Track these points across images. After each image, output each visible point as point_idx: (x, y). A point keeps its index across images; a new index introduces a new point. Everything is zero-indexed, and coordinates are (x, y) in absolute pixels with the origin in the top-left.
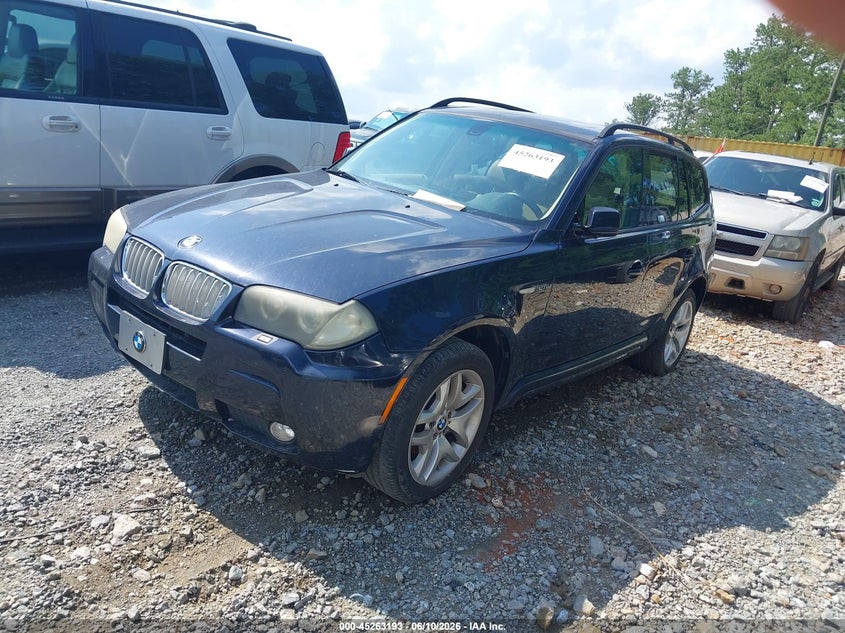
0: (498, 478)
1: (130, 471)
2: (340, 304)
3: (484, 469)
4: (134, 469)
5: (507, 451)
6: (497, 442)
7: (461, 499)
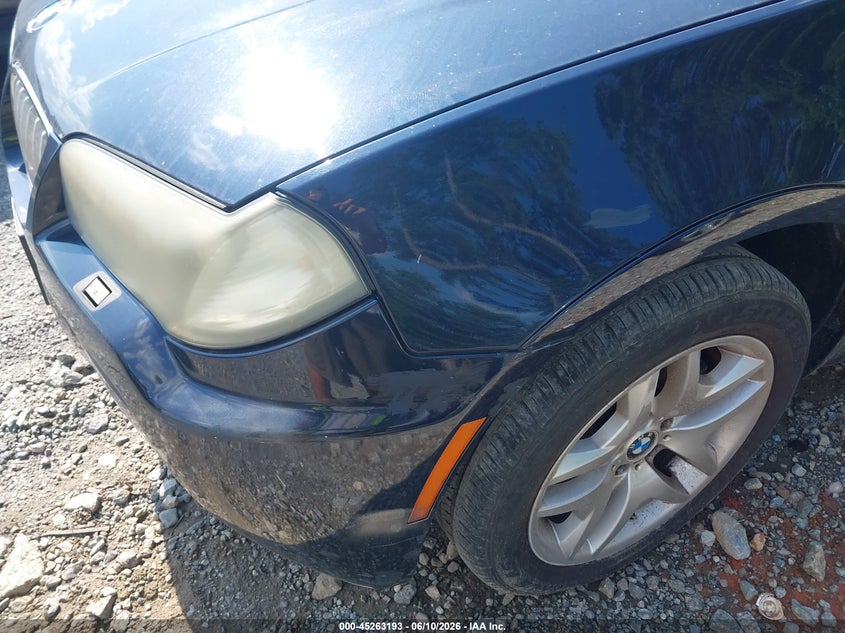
0: (788, 526)
1: (99, 432)
2: (229, 209)
3: (757, 493)
4: (105, 427)
5: (825, 440)
6: (806, 405)
7: (678, 586)
